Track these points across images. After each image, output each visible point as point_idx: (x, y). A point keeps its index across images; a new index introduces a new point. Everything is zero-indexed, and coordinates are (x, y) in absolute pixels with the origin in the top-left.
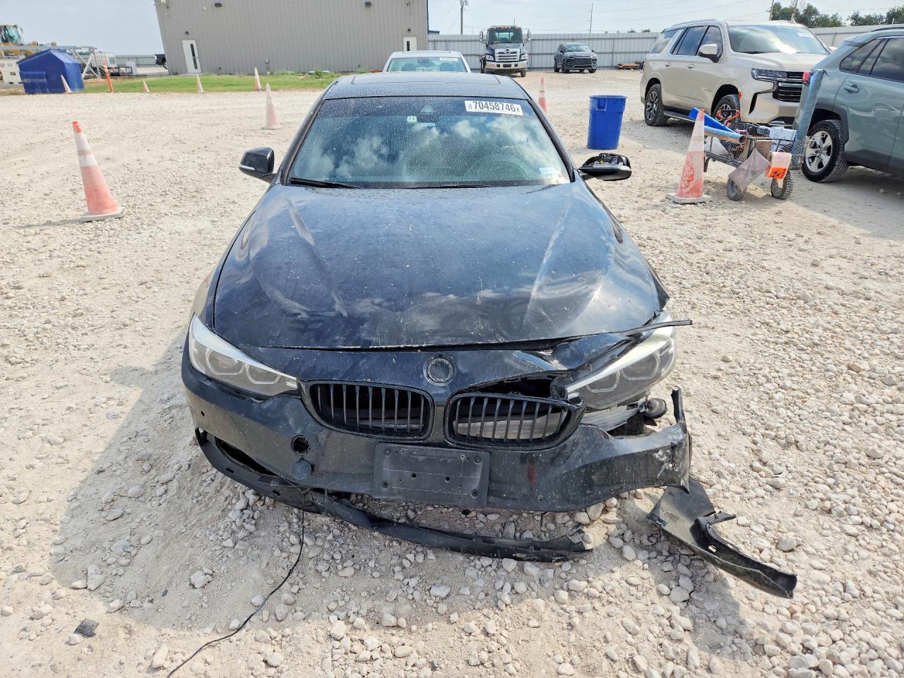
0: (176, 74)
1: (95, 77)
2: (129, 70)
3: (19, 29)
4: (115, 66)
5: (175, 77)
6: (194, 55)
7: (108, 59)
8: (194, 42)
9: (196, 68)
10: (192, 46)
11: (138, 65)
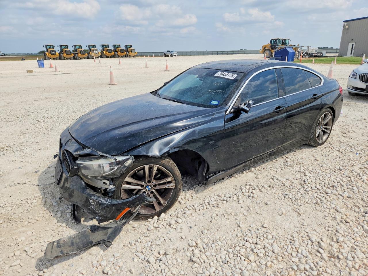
0: (341, 56)
1: (306, 57)
2: (321, 54)
3: (290, 40)
4: (317, 53)
5: (341, 58)
6: (352, 49)
7: (315, 50)
8: (354, 44)
9: (351, 54)
10: (353, 45)
11: (327, 53)
